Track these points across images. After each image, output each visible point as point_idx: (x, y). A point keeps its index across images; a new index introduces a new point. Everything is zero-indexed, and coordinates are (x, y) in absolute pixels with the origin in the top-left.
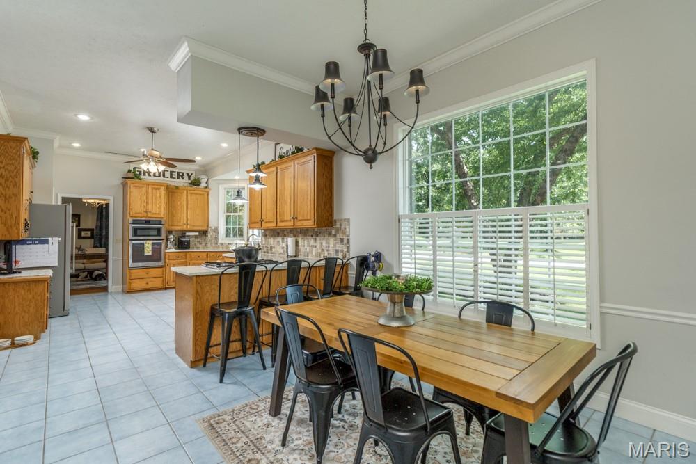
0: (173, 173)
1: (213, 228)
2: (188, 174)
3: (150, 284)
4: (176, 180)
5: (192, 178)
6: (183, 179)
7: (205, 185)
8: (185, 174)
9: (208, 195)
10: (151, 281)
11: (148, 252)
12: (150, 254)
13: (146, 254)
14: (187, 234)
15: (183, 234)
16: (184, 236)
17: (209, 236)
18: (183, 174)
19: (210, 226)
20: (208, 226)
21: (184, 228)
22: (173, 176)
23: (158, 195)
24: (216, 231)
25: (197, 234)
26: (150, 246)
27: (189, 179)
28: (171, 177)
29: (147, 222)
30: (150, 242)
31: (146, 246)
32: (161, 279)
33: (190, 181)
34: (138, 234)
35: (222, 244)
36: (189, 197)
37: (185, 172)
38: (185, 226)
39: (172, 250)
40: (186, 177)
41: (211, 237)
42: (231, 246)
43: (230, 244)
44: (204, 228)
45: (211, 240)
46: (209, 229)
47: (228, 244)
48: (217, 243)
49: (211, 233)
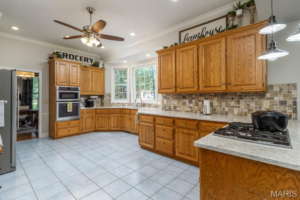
0: (82, 58)
1: (108, 93)
2: (90, 59)
3: (71, 131)
4: (84, 62)
5: (93, 62)
6: (88, 62)
7: (102, 67)
8: (89, 59)
9: (104, 73)
10: (71, 130)
11: (70, 109)
12: (71, 111)
13: (68, 111)
14: (92, 97)
15: (88, 96)
16: (90, 99)
17: (105, 98)
18: (88, 58)
19: (105, 92)
20: (104, 92)
21: (90, 93)
22: (82, 60)
23: (76, 71)
24: (109, 95)
25: (97, 97)
26: (71, 105)
27: (92, 62)
28: (81, 60)
29: (69, 89)
30: (71, 103)
31: (68, 105)
32: (78, 128)
34: (62, 97)
35: (114, 104)
36: (93, 73)
37: (89, 57)
38: (91, 92)
39: (82, 107)
40: (89, 61)
41: (106, 99)
42: (119, 105)
43: (119, 103)
44: (102, 94)
45: (106, 101)
46: (105, 94)
47: (117, 103)
48: (110, 103)
49: (106, 97)
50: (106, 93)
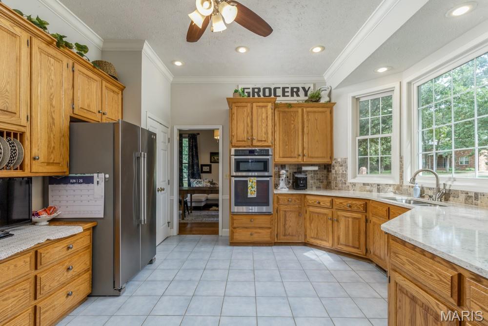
0: (286, 90)
1: (340, 160)
2: (304, 88)
3: (255, 235)
4: (290, 98)
5: (309, 93)
6: (298, 95)
7: (327, 99)
8: (301, 90)
9: (331, 112)
10: (256, 232)
11: (252, 193)
12: (254, 196)
13: (249, 196)
14: (304, 168)
15: (299, 168)
16: (300, 172)
17: (333, 171)
18: (298, 89)
19: (335, 156)
20: (331, 158)
21: (299, 160)
22: (286, 94)
23: (264, 116)
24: (344, 164)
25: (316, 168)
26: (255, 185)
27: (306, 95)
28: (284, 95)
29: (252, 152)
30: (255, 180)
31: (250, 184)
32: (269, 231)
33: (307, 98)
34: (241, 168)
35: (354, 185)
36: (305, 116)
37: (300, 86)
38: (300, 158)
39: (283, 189)
40: (301, 93)
41: (336, 174)
42: (368, 188)
43: (368, 184)
44: (326, 161)
45: (336, 178)
46: (334, 162)
47: (364, 184)
48: (345, 183)
49: (336, 168)
50: (335, 159)
